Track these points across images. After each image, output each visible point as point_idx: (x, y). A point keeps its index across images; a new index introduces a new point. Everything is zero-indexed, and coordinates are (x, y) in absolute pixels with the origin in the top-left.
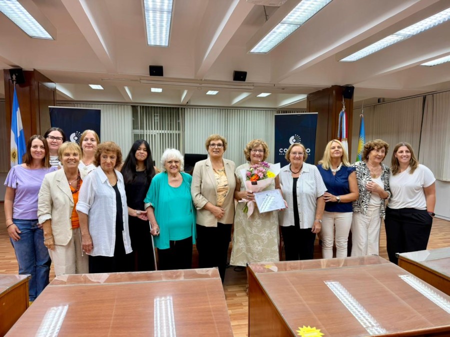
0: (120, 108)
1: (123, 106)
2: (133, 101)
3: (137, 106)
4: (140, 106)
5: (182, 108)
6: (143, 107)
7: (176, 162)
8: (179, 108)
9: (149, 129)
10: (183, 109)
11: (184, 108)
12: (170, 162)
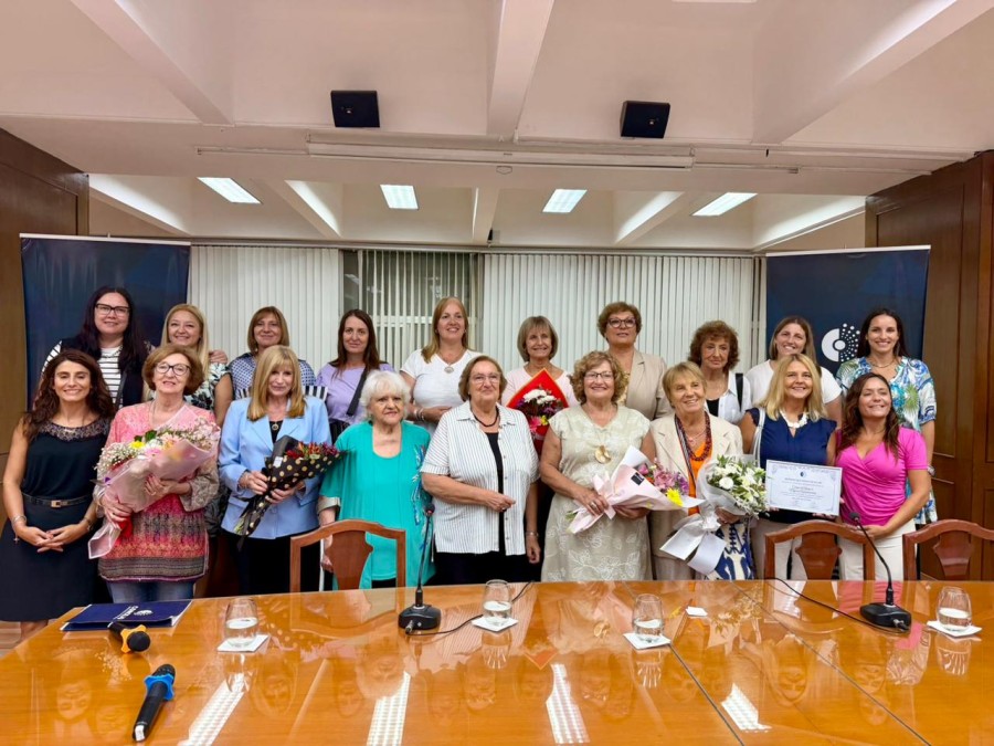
0: (309, 255)
1: (317, 251)
2: (343, 238)
3: (356, 252)
4: (364, 251)
5: (476, 255)
6: (371, 252)
7: (396, 399)
8: (467, 255)
9: (386, 314)
10: (480, 259)
11: (483, 254)
12: (383, 399)
